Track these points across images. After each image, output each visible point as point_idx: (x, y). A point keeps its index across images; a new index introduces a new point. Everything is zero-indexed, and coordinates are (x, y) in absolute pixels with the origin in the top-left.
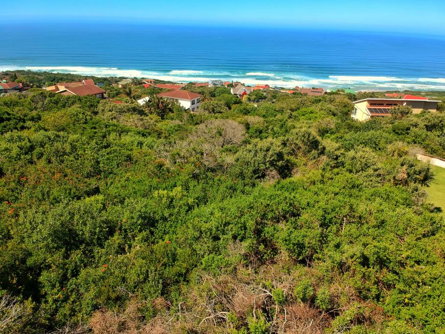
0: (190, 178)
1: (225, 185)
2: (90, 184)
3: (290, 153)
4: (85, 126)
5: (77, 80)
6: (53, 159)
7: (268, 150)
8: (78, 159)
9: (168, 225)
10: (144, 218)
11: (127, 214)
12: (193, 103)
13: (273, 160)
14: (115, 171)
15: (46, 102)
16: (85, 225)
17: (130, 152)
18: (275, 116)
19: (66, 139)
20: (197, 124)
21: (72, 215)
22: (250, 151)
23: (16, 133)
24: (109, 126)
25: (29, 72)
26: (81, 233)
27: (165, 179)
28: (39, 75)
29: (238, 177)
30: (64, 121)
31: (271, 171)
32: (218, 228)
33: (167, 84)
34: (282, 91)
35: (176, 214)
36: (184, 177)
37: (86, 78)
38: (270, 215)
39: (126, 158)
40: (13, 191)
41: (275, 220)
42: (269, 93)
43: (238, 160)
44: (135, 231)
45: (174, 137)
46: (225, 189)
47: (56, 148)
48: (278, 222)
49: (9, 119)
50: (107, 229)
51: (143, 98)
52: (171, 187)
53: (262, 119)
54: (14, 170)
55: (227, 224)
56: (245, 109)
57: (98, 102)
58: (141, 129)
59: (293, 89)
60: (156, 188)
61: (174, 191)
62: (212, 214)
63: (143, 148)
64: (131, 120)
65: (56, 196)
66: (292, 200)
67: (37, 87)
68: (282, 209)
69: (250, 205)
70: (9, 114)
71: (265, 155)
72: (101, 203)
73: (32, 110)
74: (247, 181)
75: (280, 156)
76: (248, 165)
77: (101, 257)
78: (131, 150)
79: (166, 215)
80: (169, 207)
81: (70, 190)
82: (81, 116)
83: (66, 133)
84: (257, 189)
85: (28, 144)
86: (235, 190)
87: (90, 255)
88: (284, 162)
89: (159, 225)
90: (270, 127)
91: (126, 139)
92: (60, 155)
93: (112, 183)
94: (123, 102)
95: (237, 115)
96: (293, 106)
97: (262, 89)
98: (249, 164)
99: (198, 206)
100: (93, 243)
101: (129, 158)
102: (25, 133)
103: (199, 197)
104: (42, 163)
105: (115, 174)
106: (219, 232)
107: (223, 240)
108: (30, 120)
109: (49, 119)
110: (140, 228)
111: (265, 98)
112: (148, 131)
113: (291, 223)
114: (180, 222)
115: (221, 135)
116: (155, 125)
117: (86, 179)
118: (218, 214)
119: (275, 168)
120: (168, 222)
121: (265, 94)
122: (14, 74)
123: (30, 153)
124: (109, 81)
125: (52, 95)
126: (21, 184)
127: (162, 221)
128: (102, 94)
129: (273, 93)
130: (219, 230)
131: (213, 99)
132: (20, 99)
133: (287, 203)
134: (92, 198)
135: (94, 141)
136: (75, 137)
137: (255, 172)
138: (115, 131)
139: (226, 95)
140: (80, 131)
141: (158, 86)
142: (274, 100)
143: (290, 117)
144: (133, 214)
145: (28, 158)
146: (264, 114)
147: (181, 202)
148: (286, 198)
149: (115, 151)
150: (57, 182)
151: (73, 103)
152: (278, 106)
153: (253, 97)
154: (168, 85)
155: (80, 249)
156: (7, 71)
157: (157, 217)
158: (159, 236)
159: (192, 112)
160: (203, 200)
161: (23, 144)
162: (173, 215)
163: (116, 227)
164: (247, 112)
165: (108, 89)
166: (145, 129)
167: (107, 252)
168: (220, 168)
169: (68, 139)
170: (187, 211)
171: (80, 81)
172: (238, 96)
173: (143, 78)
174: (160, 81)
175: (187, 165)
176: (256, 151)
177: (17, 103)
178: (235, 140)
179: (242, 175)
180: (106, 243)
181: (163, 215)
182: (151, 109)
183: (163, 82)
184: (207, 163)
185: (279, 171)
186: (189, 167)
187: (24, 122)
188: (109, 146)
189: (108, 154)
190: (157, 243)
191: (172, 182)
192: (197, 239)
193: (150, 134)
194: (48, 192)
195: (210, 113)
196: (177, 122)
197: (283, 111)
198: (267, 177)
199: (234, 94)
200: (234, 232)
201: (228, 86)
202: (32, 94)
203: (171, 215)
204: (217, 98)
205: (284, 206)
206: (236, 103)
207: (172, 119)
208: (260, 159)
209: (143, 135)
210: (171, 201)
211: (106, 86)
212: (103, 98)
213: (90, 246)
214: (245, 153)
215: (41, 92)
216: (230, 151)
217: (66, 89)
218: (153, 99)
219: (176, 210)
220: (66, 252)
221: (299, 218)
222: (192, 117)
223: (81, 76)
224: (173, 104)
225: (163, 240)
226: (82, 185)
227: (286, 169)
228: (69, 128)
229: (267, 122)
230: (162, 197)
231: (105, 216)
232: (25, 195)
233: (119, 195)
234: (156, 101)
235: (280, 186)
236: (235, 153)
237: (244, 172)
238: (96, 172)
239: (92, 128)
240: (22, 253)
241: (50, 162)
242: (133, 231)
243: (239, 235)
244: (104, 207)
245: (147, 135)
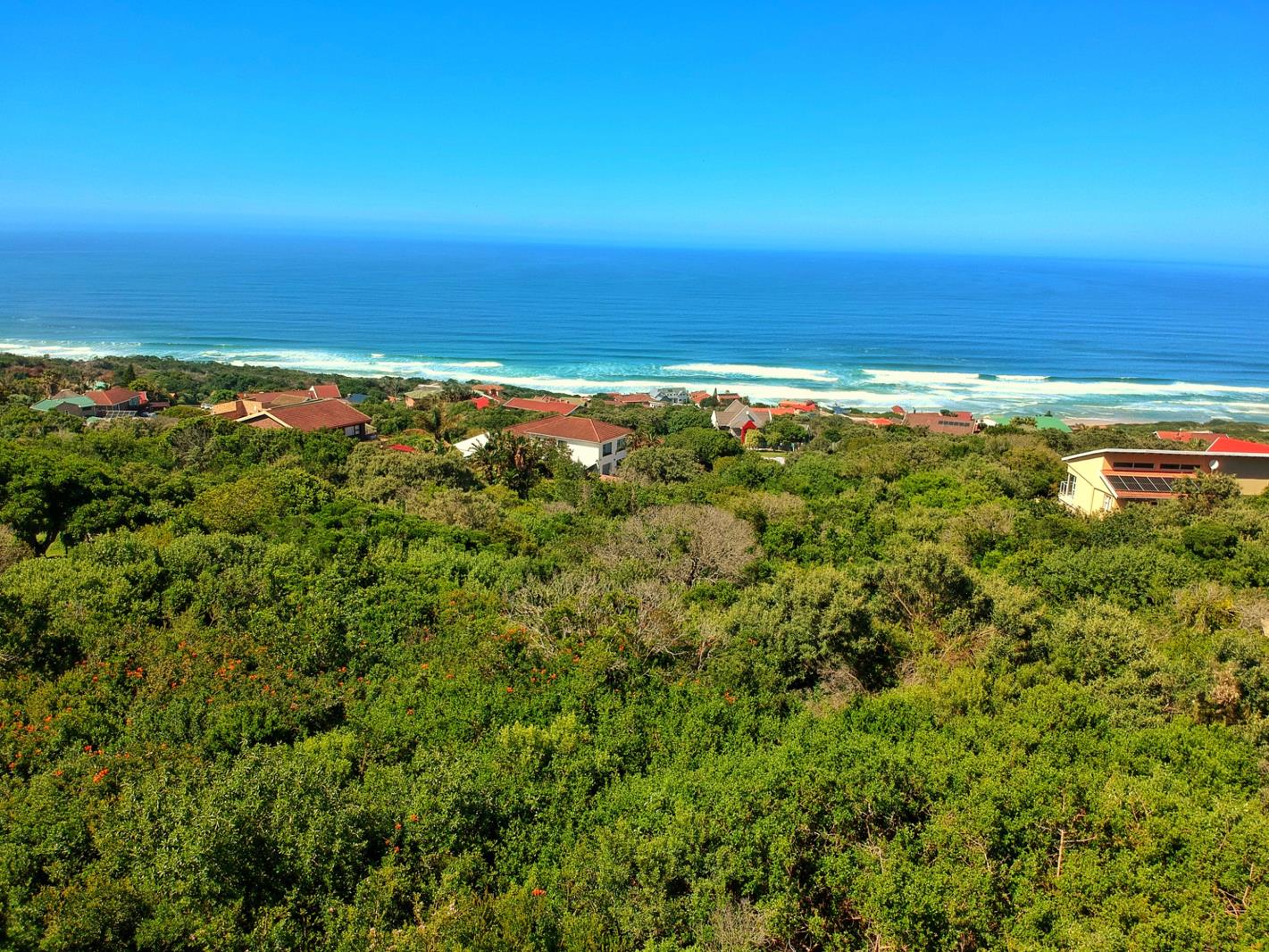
0: (601, 685)
1: (701, 709)
2: (318, 696)
3: (888, 613)
4: (311, 518)
5: (296, 385)
6: (219, 613)
7: (823, 605)
8: (287, 619)
9: (535, 837)
10: (468, 811)
11: (421, 798)
12: (606, 452)
13: (841, 634)
14: (389, 652)
15: (209, 445)
16: (304, 827)
17: (429, 598)
18: (838, 492)
19: (257, 555)
20: (615, 512)
21: (268, 795)
22: (772, 603)
23: (123, 537)
24: (379, 520)
25: (168, 363)
26: (289, 851)
27: (528, 688)
28: (194, 370)
29: (740, 685)
30: (255, 506)
31: (835, 666)
32: (683, 854)
33: (536, 399)
34: (853, 419)
35: (560, 801)
36: (583, 681)
37: (320, 379)
38: (838, 816)
39: (418, 616)
40: (103, 708)
41: (853, 832)
42: (817, 424)
43: (737, 628)
44: (441, 851)
45: (553, 552)
46: (700, 722)
47: (229, 582)
48: (862, 837)
49: (105, 495)
50: (364, 844)
51: (471, 436)
52: (545, 713)
53: (799, 503)
54: (113, 647)
55: (711, 843)
56: (750, 472)
57: (350, 449)
58: (462, 527)
59: (887, 415)
60: (506, 719)
61: (554, 726)
62: (665, 806)
63: (467, 584)
64: (439, 502)
65: (224, 731)
66: (902, 769)
67: (188, 401)
68: (875, 799)
69: (778, 782)
70: (106, 480)
71: (817, 620)
72: (348, 757)
73: (170, 469)
74: (765, 697)
75: (860, 622)
76: (765, 646)
77: (343, 928)
78: (434, 590)
79: (532, 802)
80: (538, 777)
81: (264, 712)
82: (302, 490)
83: (258, 539)
84: (796, 723)
85: (155, 570)
86: (729, 726)
87: (312, 921)
88: (872, 639)
89: (509, 833)
90: (827, 525)
91: (423, 557)
92: (240, 601)
93: (378, 692)
94: (418, 451)
95: (731, 489)
96: (889, 466)
97: (797, 412)
98: (769, 641)
99: (622, 772)
100: (323, 883)
101: (428, 616)
102: (146, 538)
103: (625, 746)
104: (186, 624)
105: (387, 664)
106: (687, 868)
107: (701, 894)
108: (163, 497)
109: (217, 499)
110: (456, 842)
111: (808, 438)
112: (482, 533)
113: (903, 843)
114: (569, 826)
115: (685, 550)
116: (503, 516)
117: (309, 681)
118: (684, 811)
119: (847, 659)
120: (535, 823)
121: (806, 427)
122: (127, 366)
123: (156, 593)
124: (382, 389)
125: (226, 429)
126: (127, 688)
127: (517, 821)
128: (362, 426)
129: (831, 424)
130: (687, 863)
131: (662, 439)
132: (138, 436)
133: (887, 780)
134: (324, 740)
135: (335, 566)
136: (284, 549)
137: (787, 667)
138: (392, 533)
139: (699, 431)
140: (296, 533)
141: (511, 403)
142: (834, 446)
143: (881, 498)
144: (439, 799)
145: (151, 608)
146: (807, 485)
147: (575, 763)
148: (885, 763)
149: (390, 595)
150: (227, 688)
151: (281, 451)
152: (845, 464)
153: (773, 436)
154: (540, 400)
155: (285, 903)
156: (109, 358)
157: (505, 809)
158: (509, 868)
159: (603, 478)
160: (636, 759)
161: (141, 567)
162: (549, 803)
163: (388, 836)
164: (755, 479)
165: (378, 411)
166: (476, 526)
167: (361, 917)
168: (683, 655)
169: (262, 554)
170: (592, 791)
171: (303, 388)
172: (732, 432)
173: (472, 382)
174: (520, 389)
175: (592, 646)
176: (790, 605)
177: (131, 447)
178: (724, 566)
179: (748, 680)
180: (360, 889)
181: (522, 801)
182: (491, 469)
183: (528, 393)
184: (648, 641)
185: (857, 666)
186: (598, 654)
187: (147, 503)
188: (375, 578)
189: (370, 602)
190: (505, 888)
191: (548, 698)
192: (623, 886)
193: (486, 541)
194: (201, 716)
195: (654, 479)
196: (564, 508)
197: (859, 477)
198: (823, 685)
199: (722, 428)
200: (731, 871)
201: (703, 403)
202: (175, 423)
203: (545, 803)
204: (674, 437)
205: (878, 790)
206: (725, 452)
207: (550, 498)
208: (800, 629)
209: (469, 546)
210: (546, 760)
211: (373, 402)
212: (363, 436)
213: (314, 893)
214: (756, 608)
215: (197, 419)
216: (713, 597)
217: (264, 412)
218: (498, 442)
219: (560, 788)
220: (246, 909)
221: (924, 828)
222: (604, 494)
223: (305, 375)
224: (552, 454)
225: (520, 882)
226: (297, 697)
227: (879, 661)
228: (268, 522)
229: (814, 511)
230: (520, 744)
231: (359, 799)
232: (136, 719)
233: (398, 734)
234: (507, 446)
235: (863, 714)
236: (727, 605)
237: (755, 670)
238: (336, 657)
239: (329, 526)
240: (122, 909)
241: (207, 620)
242: (436, 849)
243: (747, 880)
244: (355, 773)
245: (480, 544)
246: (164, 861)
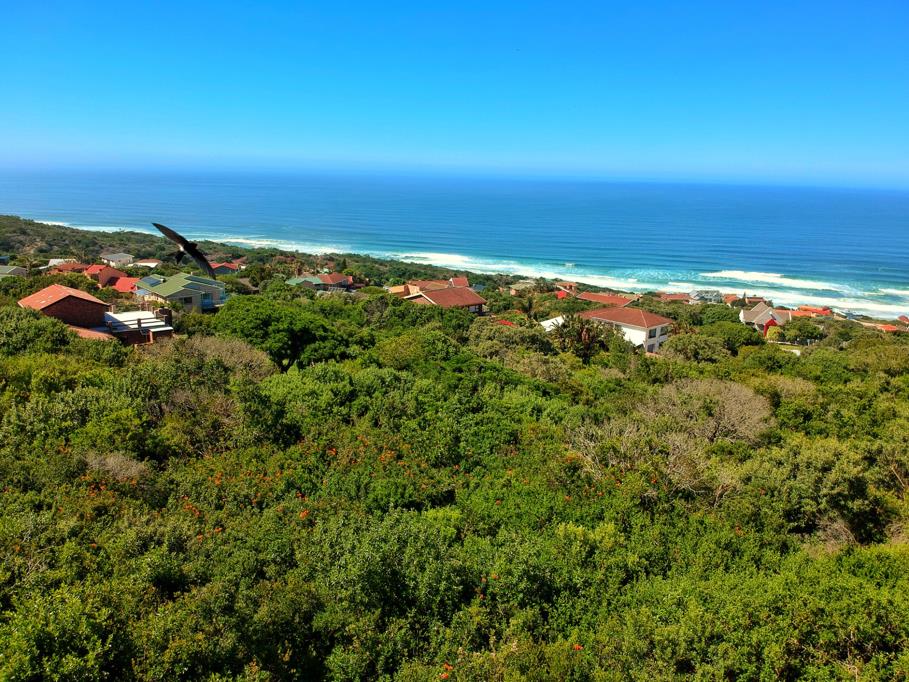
0: (635, 506)
1: (714, 536)
2: (439, 482)
3: (883, 482)
4: (443, 364)
5: (441, 277)
6: (383, 420)
7: (826, 469)
8: (423, 429)
9: (579, 607)
10: (533, 579)
11: (500, 563)
12: (651, 335)
13: (839, 494)
14: (486, 460)
15: (386, 313)
16: (423, 569)
17: (516, 426)
18: (846, 382)
19: (409, 385)
20: (655, 381)
21: (403, 543)
22: (780, 463)
23: (333, 366)
24: (486, 370)
25: (367, 259)
26: (412, 584)
27: (581, 499)
28: (381, 264)
29: (748, 523)
30: (409, 353)
31: (832, 520)
32: (692, 642)
33: (601, 294)
34: (864, 324)
35: (599, 585)
36: (622, 501)
37: (456, 274)
38: (824, 637)
39: (508, 438)
40: (310, 472)
41: (835, 652)
42: (831, 326)
43: (749, 479)
44: (511, 603)
45: (604, 405)
46: (713, 546)
47: (391, 401)
48: (843, 657)
49: (324, 339)
50: (460, 588)
51: (552, 317)
52: (592, 519)
53: (812, 387)
54: (320, 434)
55: (716, 638)
56: (770, 359)
57: (472, 321)
58: (541, 380)
59: (894, 323)
60: (564, 518)
61: (598, 529)
62: (680, 604)
63: (542, 420)
64: (526, 361)
65: (379, 497)
66: (883, 608)
67: (376, 284)
68: (858, 628)
69: (775, 602)
70: (325, 330)
71: (819, 481)
72: (455, 526)
73: (362, 326)
74: (768, 536)
75: (858, 487)
76: (773, 496)
77: (442, 643)
78: (519, 421)
79: (578, 581)
80: (584, 564)
81: (405, 487)
82: (440, 345)
83: (411, 375)
84: (793, 560)
85: (349, 388)
86: (737, 552)
87: (422, 633)
88: (866, 502)
89: (560, 601)
90: (833, 407)
91: (514, 397)
92: (397, 413)
93: (477, 486)
94: (514, 325)
95: (752, 371)
96: (894, 364)
97: (813, 315)
98: (776, 493)
99: (648, 573)
100: (431, 609)
101: (514, 439)
102: (345, 367)
103: (651, 554)
104: (364, 424)
105: (485, 467)
106: (694, 653)
107: (703, 675)
108: (357, 343)
109: (388, 346)
110: (522, 599)
111: (822, 336)
112: (554, 385)
113: (877, 667)
114: (605, 604)
115: (710, 415)
116: (570, 375)
117: (434, 471)
118: (695, 609)
119: (843, 516)
120: (579, 598)
121: (821, 327)
122: (342, 260)
123: (348, 403)
124: (495, 282)
125: (397, 302)
126: (325, 461)
127: (567, 593)
128: (480, 305)
129: (843, 327)
130: (694, 649)
131: (697, 329)
132: (346, 304)
133: (869, 615)
134: (441, 512)
135: (456, 397)
136: (425, 383)
137: (789, 515)
138: (494, 379)
139: (728, 324)
140: (434, 373)
141: (582, 296)
142: (845, 344)
143: (884, 389)
144: (512, 566)
145: (344, 413)
146: (819, 373)
147: (613, 560)
148: (869, 601)
149: (490, 420)
150: (385, 468)
151: (429, 320)
152: (854, 359)
153: (792, 333)
154: (605, 295)
155: (407, 618)
156: (332, 254)
157: (558, 583)
158: (558, 626)
159: (648, 354)
160: (659, 564)
161: (340, 386)
162: (591, 584)
163: (477, 586)
164: (774, 365)
165: (491, 297)
166: (551, 380)
167: (454, 638)
168: (703, 493)
169: (412, 385)
170: (624, 582)
171: (446, 279)
172: (756, 327)
173: (556, 280)
174: (589, 286)
175: (630, 477)
176: (796, 467)
177: (341, 311)
178: (742, 430)
179: (756, 520)
180: (455, 619)
181: (571, 580)
182: (564, 341)
183: (596, 289)
184: (675, 478)
185: (851, 522)
186: (634, 482)
187: (347, 346)
188: (481, 408)
189: (477, 424)
190: (554, 639)
191: (595, 509)
192: (643, 656)
193: (557, 392)
194: (367, 484)
195: (688, 358)
196: (615, 373)
197: (865, 371)
198: (820, 533)
199: (747, 323)
200: (729, 662)
201: (733, 304)
202: (367, 297)
203: (587, 584)
204: (707, 328)
205: (860, 622)
206: (749, 342)
207: (606, 366)
208: (804, 487)
209: (545, 393)
210: (591, 553)
211: (489, 290)
212: (481, 313)
213: (426, 615)
214: (767, 465)
215: (381, 295)
216: (731, 453)
217: (421, 293)
218: (571, 322)
219: (599, 575)
220: (382, 617)
221: (896, 658)
222: (648, 366)
223: (448, 271)
224: (610, 334)
225: (566, 637)
226: (426, 481)
227: (872, 521)
228: (417, 365)
229: (823, 395)
230: (572, 538)
231: (459, 557)
232: (328, 482)
233: (489, 516)
234: (577, 326)
235: (852, 560)
236: (742, 460)
237: (762, 513)
238: (452, 459)
239: (454, 371)
240: (307, 602)
241: (376, 424)
242: (508, 601)
243: (742, 672)
244: (458, 538)
245: (552, 393)
246: (335, 576)
